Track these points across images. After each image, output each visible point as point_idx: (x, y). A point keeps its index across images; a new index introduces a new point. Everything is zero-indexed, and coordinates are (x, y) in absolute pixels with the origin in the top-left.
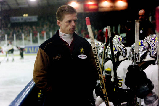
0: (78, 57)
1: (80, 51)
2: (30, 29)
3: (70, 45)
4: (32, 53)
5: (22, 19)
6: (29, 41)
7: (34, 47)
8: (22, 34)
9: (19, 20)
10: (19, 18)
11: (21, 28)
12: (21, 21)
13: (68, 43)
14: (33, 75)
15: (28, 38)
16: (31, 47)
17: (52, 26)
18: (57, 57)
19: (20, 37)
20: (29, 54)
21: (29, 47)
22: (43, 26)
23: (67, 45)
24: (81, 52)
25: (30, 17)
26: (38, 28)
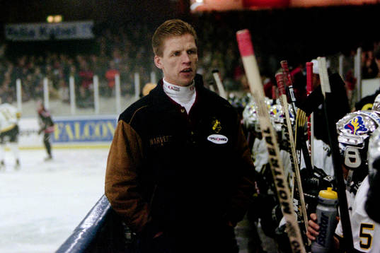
0: (209, 139)
1: (213, 126)
2: (70, 62)
3: (188, 111)
4: (75, 140)
5: (42, 31)
6: (67, 101)
7: (83, 123)
8: (42, 79)
9: (32, 33)
10: (34, 27)
11: (41, 59)
12: (38, 37)
13: (183, 108)
14: (106, 183)
15: (61, 93)
16: (72, 123)
17: (139, 56)
18: (161, 140)
19: (37, 90)
20: (66, 145)
21: (65, 122)
22: (109, 54)
23: (182, 111)
24: (214, 128)
25: (69, 25)
26: (94, 59)
